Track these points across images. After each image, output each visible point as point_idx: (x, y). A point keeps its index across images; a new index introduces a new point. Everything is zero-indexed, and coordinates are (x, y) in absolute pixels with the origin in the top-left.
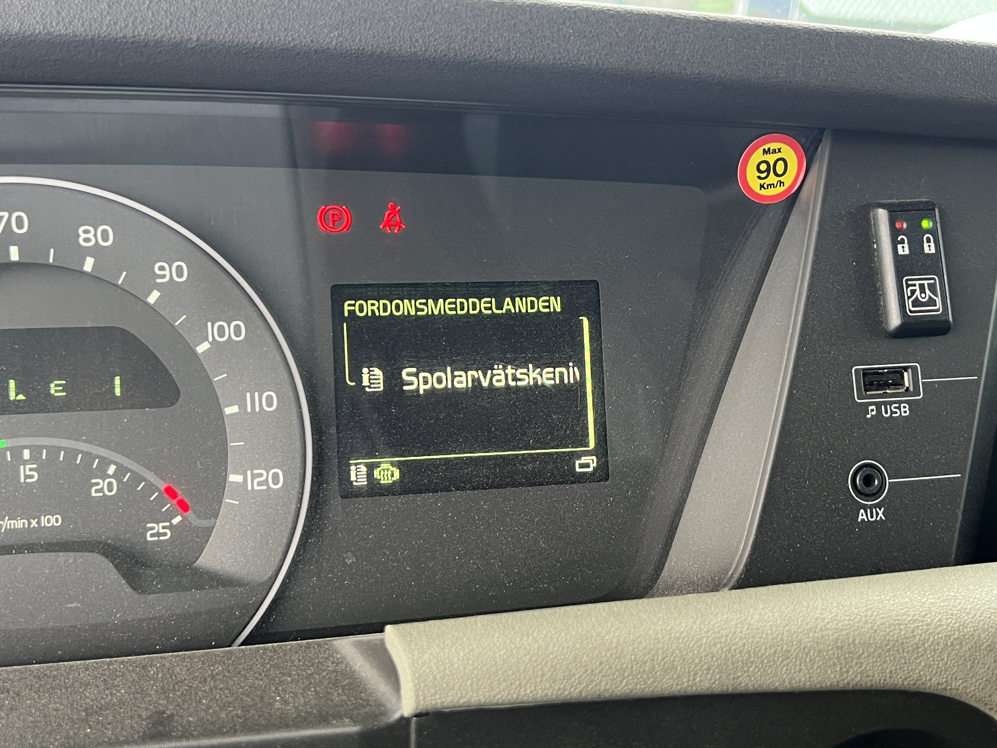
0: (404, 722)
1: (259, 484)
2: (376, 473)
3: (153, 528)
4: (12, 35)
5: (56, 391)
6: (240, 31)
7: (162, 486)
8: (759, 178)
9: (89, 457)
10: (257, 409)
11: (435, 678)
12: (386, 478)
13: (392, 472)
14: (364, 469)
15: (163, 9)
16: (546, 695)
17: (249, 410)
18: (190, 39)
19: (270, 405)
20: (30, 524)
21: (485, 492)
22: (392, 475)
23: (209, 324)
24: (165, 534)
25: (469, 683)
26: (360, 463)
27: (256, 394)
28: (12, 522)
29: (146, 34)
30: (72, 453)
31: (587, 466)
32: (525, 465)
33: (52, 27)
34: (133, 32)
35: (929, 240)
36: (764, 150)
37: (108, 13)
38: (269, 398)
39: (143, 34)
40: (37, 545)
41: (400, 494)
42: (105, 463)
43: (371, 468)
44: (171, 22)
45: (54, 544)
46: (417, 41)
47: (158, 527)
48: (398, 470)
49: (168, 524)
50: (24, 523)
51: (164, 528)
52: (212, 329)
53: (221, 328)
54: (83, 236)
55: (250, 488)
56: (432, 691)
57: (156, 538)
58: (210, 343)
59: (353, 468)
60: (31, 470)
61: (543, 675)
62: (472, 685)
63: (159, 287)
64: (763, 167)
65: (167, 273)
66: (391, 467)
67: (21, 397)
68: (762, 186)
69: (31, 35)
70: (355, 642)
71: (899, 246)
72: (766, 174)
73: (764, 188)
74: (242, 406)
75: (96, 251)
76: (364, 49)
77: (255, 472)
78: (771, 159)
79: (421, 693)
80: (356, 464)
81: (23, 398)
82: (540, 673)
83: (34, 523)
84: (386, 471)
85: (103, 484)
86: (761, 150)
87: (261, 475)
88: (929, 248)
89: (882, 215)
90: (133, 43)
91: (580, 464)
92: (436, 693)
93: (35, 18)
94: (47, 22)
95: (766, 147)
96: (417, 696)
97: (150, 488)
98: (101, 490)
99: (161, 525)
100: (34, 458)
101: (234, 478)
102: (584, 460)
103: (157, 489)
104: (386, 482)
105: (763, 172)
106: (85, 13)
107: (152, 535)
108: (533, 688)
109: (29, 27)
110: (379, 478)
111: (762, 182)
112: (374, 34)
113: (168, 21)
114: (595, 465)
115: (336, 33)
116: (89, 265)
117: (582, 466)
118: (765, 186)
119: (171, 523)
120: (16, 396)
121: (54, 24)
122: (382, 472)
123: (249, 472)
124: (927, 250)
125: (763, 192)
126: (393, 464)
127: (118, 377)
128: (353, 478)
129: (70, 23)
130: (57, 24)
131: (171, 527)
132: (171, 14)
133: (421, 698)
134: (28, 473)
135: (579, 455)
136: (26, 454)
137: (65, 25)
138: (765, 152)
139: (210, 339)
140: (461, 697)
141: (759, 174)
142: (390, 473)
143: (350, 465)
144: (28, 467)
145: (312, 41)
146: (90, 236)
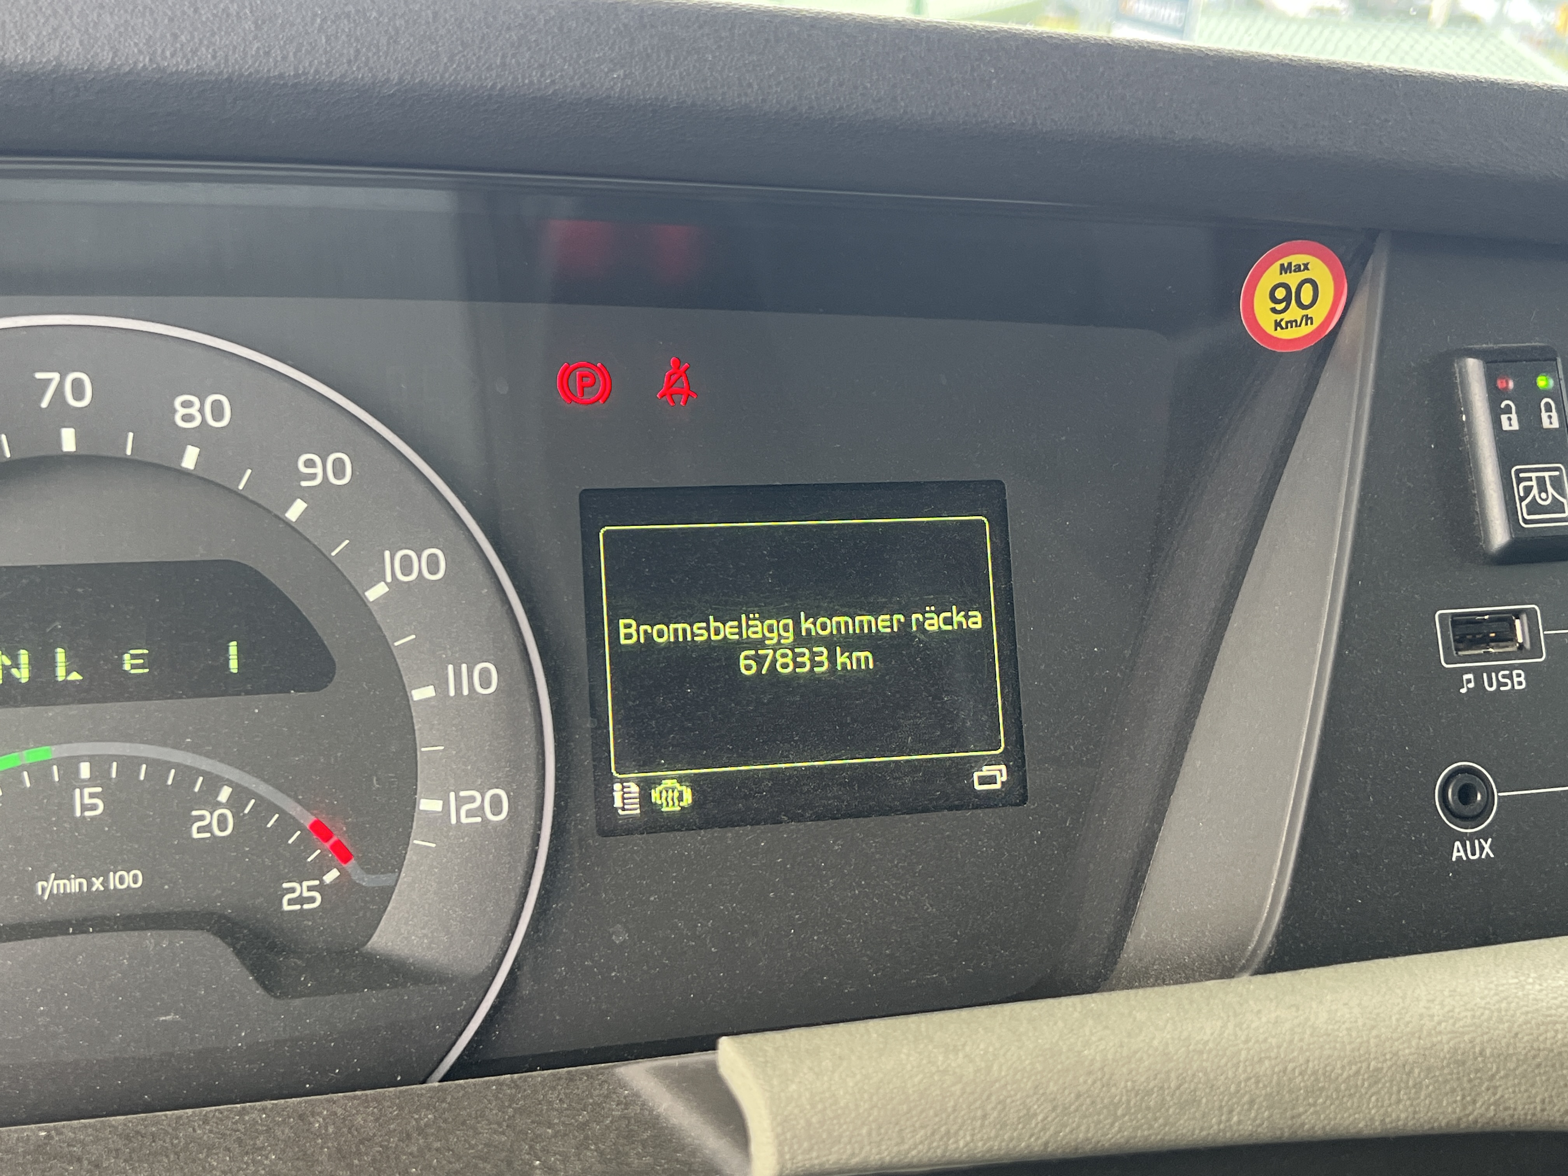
1: (469, 814)
2: (655, 795)
3: (293, 890)
4: (100, 72)
5: (134, 667)
6: (468, 69)
8: (1274, 310)
10: (466, 692)
11: (809, 1123)
12: (671, 803)
13: (681, 793)
14: (634, 788)
15: (343, 30)
16: (990, 1150)
17: (452, 693)
18: (387, 80)
19: (485, 684)
20: (90, 885)
21: (835, 823)
22: (681, 798)
23: (387, 554)
26: (627, 780)
27: (464, 667)
28: (61, 882)
29: (317, 72)
31: (992, 780)
32: (899, 778)
33: (164, 58)
34: (296, 69)
35: (1548, 409)
36: (1282, 265)
37: (256, 37)
38: (485, 673)
39: (312, 71)
40: (109, 919)
41: (701, 829)
43: (646, 787)
44: (358, 51)
45: (137, 916)
46: (750, 85)
48: (689, 790)
50: (80, 884)
53: (406, 559)
54: (181, 411)
55: (454, 821)
56: (806, 1145)
57: (298, 907)
58: (387, 584)
59: (617, 787)
61: (985, 1117)
63: (306, 494)
64: (1280, 293)
65: (319, 470)
66: (678, 785)
67: (75, 676)
68: (1278, 324)
69: (129, 72)
70: (654, 1068)
71: (1504, 418)
72: (1284, 304)
73: (1282, 328)
76: (665, 99)
78: (1293, 279)
79: (786, 1149)
82: (979, 1113)
83: (97, 884)
84: (670, 791)
86: (1277, 266)
87: (472, 799)
88: (1550, 421)
89: (1474, 367)
90: (295, 85)
92: (811, 1149)
93: (136, 44)
94: (155, 52)
95: (1285, 261)
96: (781, 1154)
98: (208, 828)
99: (305, 884)
100: (99, 775)
101: (428, 805)
102: (986, 771)
104: (670, 809)
105: (1279, 302)
106: (217, 37)
107: (291, 902)
108: (968, 1138)
109: (127, 58)
110: (659, 802)
111: (1278, 317)
112: (681, 74)
113: (352, 51)
114: (1004, 778)
115: (621, 72)
118: (1283, 324)
119: (322, 881)
120: (68, 673)
121: (168, 54)
122: (664, 794)
123: (452, 795)
124: (1546, 424)
125: (1280, 334)
128: (618, 803)
129: (194, 52)
130: (173, 55)
131: (320, 889)
132: (357, 40)
133: (788, 1157)
134: (87, 801)
135: (979, 762)
136: (85, 770)
137: (184, 56)
138: (1284, 269)
139: (389, 579)
140: (853, 1155)
141: (1273, 305)
142: (676, 794)
145: (583, 85)
146: (194, 411)
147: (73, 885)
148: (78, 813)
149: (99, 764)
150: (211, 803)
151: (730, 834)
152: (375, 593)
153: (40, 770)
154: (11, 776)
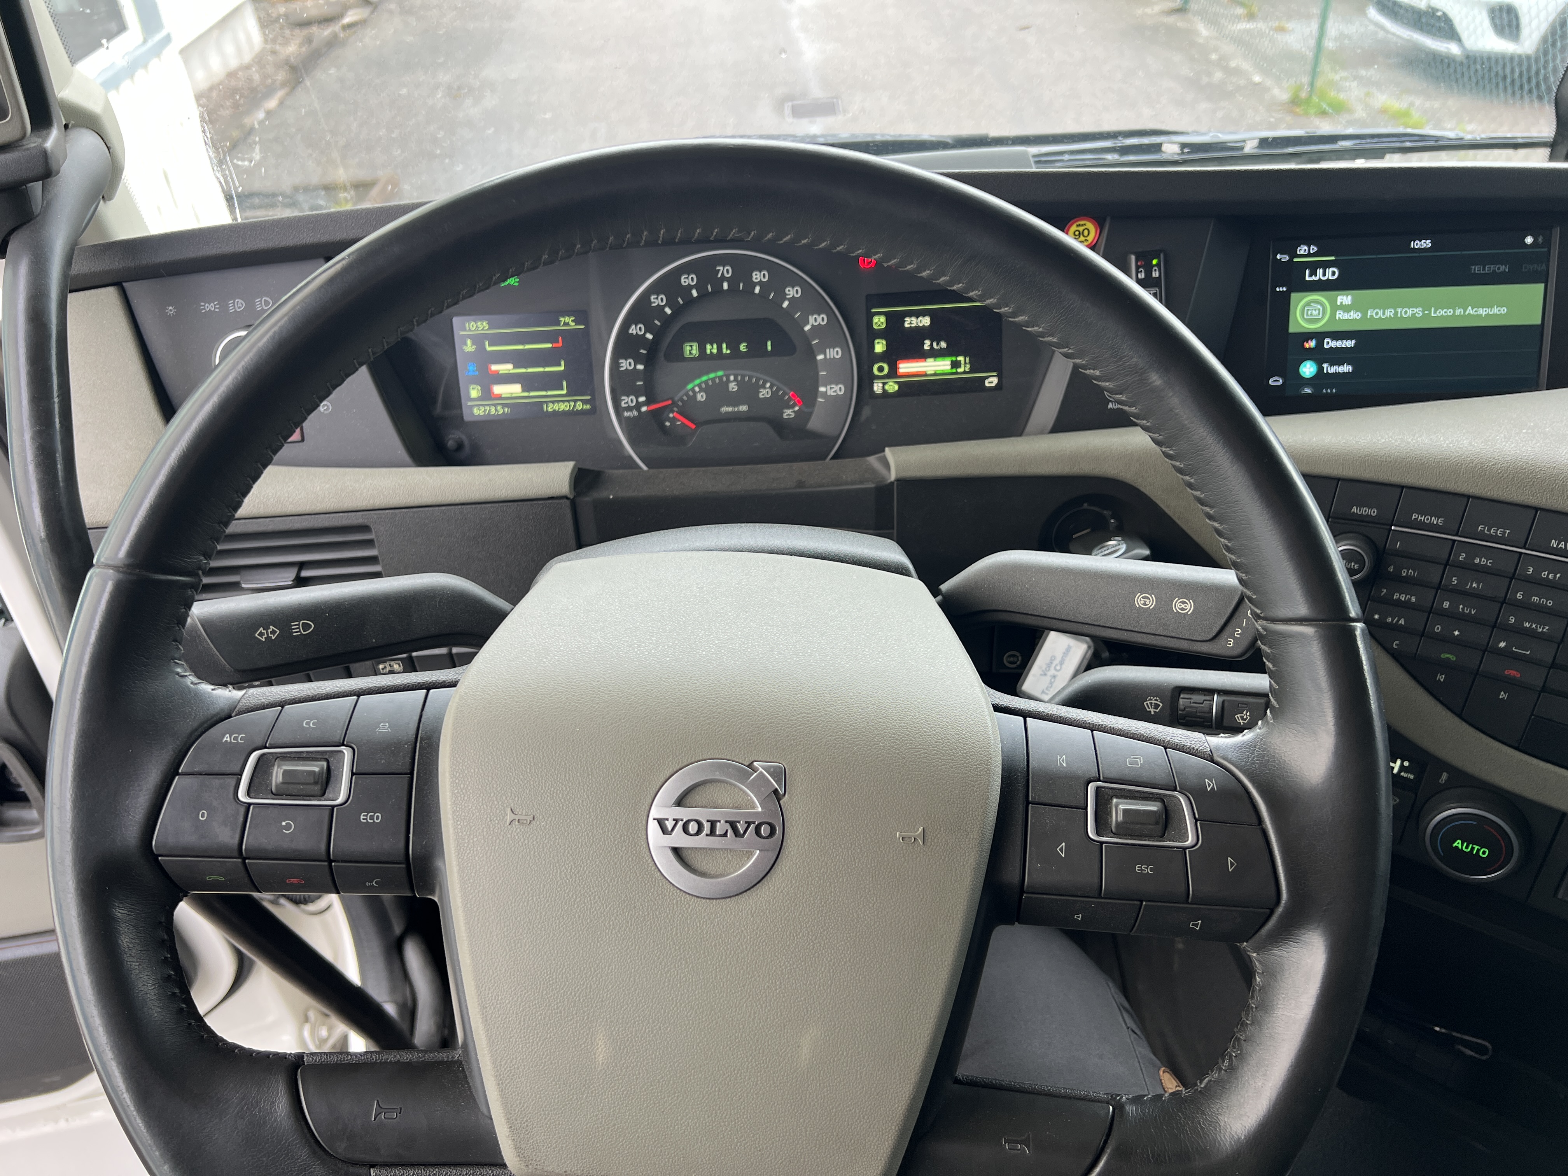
0: (892, 483)
1: (833, 392)
2: (886, 387)
3: (786, 412)
5: (744, 349)
7: (790, 393)
9: (758, 379)
10: (832, 357)
11: (903, 467)
12: (891, 389)
13: (894, 386)
14: (880, 385)
17: (828, 357)
19: (838, 355)
20: (734, 409)
22: (894, 388)
23: (810, 316)
24: (792, 415)
25: (916, 468)
27: (832, 349)
28: (727, 408)
30: (750, 377)
32: (966, 382)
35: (1155, 270)
38: (838, 352)
42: (765, 382)
43: (884, 384)
45: (749, 418)
47: (789, 412)
48: (896, 385)
49: (793, 410)
50: (732, 409)
51: (791, 412)
52: (811, 319)
53: (815, 318)
54: (755, 276)
55: (829, 394)
56: (902, 471)
57: (788, 417)
59: (875, 384)
60: (734, 385)
62: (918, 469)
63: (789, 299)
64: (1077, 233)
66: (894, 384)
70: (874, 456)
71: (1139, 275)
74: (825, 355)
75: (760, 283)
77: (831, 386)
78: (1081, 229)
79: (898, 471)
80: (877, 383)
81: (729, 352)
84: (891, 386)
85: (764, 392)
86: (1075, 225)
87: (834, 387)
88: (1155, 274)
89: (1133, 258)
91: (988, 382)
92: (904, 472)
95: (1078, 223)
97: (785, 393)
98: (764, 394)
99: (790, 410)
100: (735, 379)
101: (822, 389)
102: (990, 379)
103: (788, 394)
104: (891, 391)
105: (1076, 236)
107: (786, 415)
110: (888, 389)
116: (758, 289)
117: (990, 382)
120: (726, 351)
122: (889, 386)
123: (829, 386)
126: (896, 382)
127: (769, 342)
128: (875, 389)
133: (898, 473)
135: (988, 377)
136: (732, 378)
138: (1078, 226)
139: (811, 324)
140: (913, 474)
141: (1074, 237)
143: (873, 383)
144: (732, 384)
146: (758, 276)
147: (730, 409)
148: (730, 390)
149: (735, 376)
150: (765, 388)
151: (905, 398)
152: (807, 328)
153: (720, 378)
154: (713, 380)
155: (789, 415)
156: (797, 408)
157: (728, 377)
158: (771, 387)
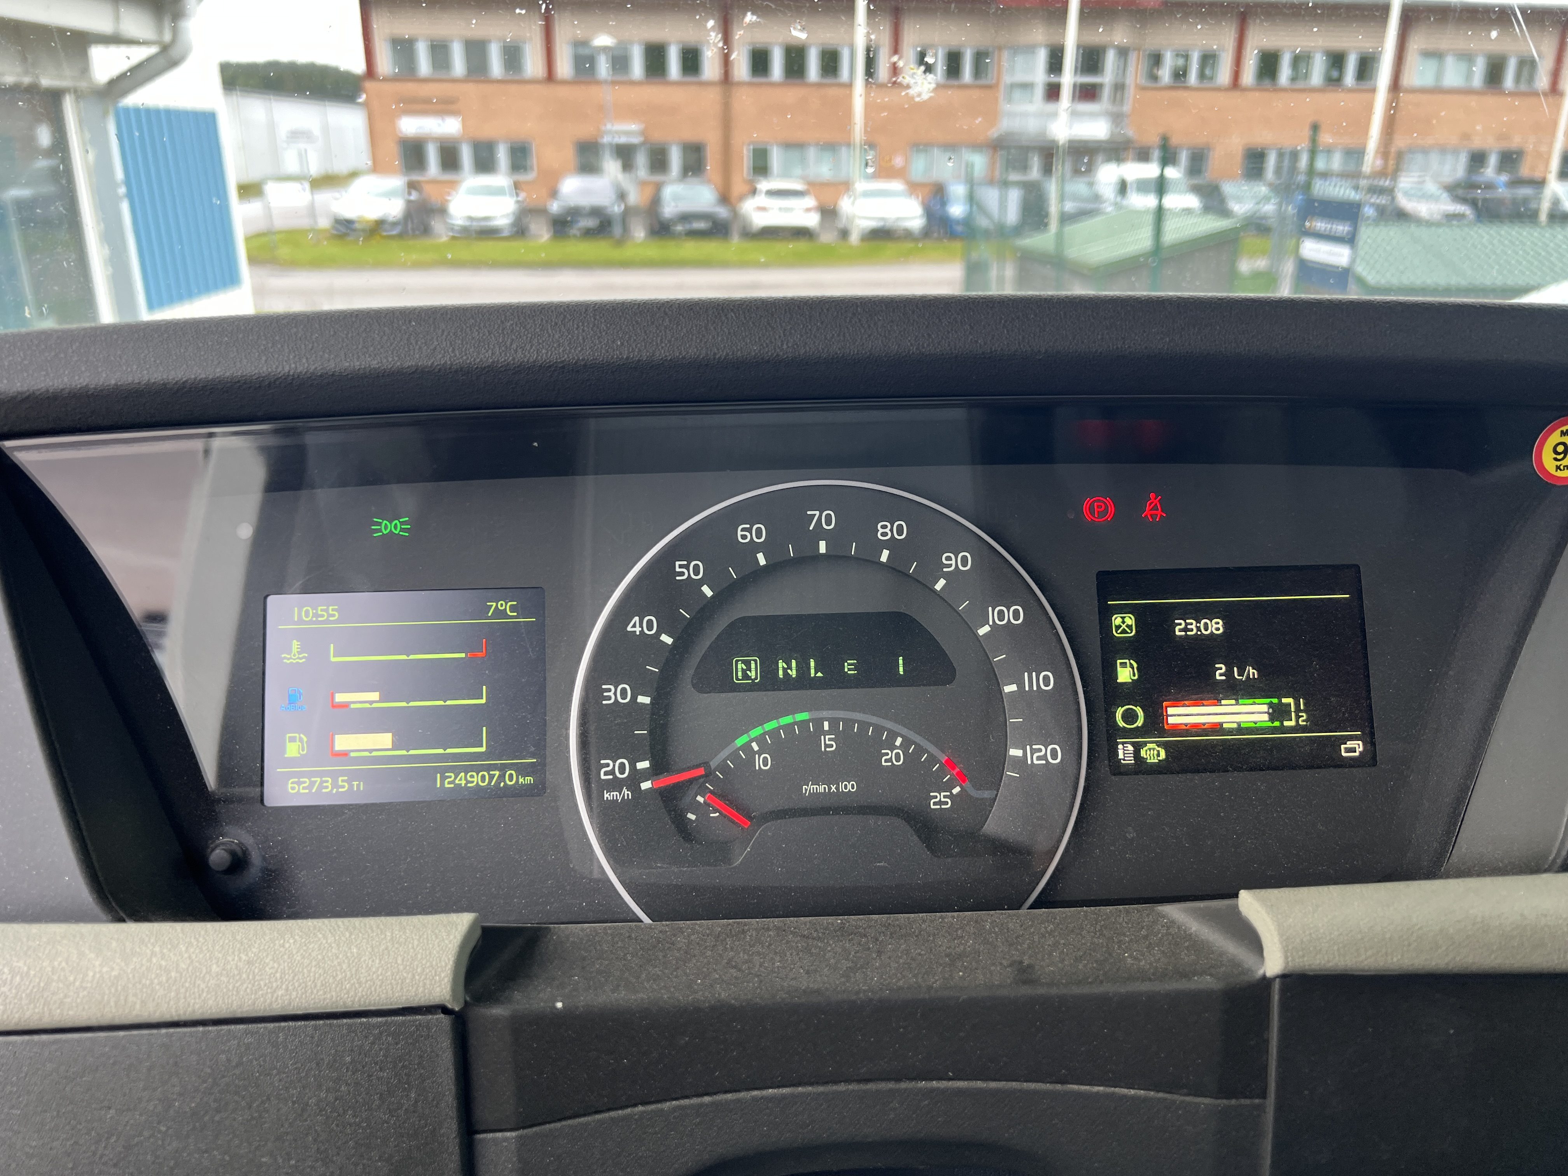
0: (1266, 982)
1: (1039, 758)
2: (1143, 753)
3: (936, 797)
4: (890, 357)
5: (849, 669)
6: (1083, 342)
7: (943, 758)
8: (1556, 459)
9: (879, 730)
10: (1035, 688)
11: (1302, 941)
12: (1152, 758)
13: (1158, 751)
14: (1130, 748)
15: (1016, 326)
16: (1412, 965)
17: (1027, 689)
18: (1039, 351)
19: (1047, 684)
20: (830, 789)
21: (1262, 773)
22: (1158, 755)
23: (990, 609)
24: (947, 803)
25: (1336, 948)
26: (1126, 743)
27: (1034, 674)
28: (815, 786)
29: (1002, 349)
30: (864, 726)
31: (1353, 750)
32: (1302, 747)
33: (923, 347)
34: (991, 349)
36: (1562, 432)
37: (970, 333)
38: (1046, 678)
39: (999, 349)
40: (851, 807)
41: (1179, 773)
42: (893, 735)
43: (1138, 748)
44: (1023, 338)
45: (864, 806)
46: (1241, 342)
47: (941, 796)
48: (1163, 750)
49: (949, 794)
50: (825, 788)
51: (945, 797)
52: (993, 614)
53: (1001, 612)
54: (881, 531)
55: (1029, 762)
56: (1300, 953)
57: (939, 807)
58: (990, 625)
59: (1120, 746)
60: (830, 740)
61: (1409, 945)
62: (1338, 950)
63: (946, 576)
64: (1560, 449)
65: (953, 562)
66: (1156, 747)
67: (819, 674)
68: (1558, 468)
69: (906, 356)
72: (1562, 455)
73: (1561, 470)
74: (1021, 685)
75: (892, 544)
76: (1192, 352)
77: (1034, 747)
78: (1566, 441)
79: (1289, 954)
80: (1123, 743)
81: (821, 675)
82: (1406, 943)
83: (833, 788)
84: (1152, 751)
85: (891, 755)
86: (1558, 432)
87: (1040, 750)
90: (990, 358)
91: (1346, 748)
92: (1303, 956)
93: (909, 341)
94: (919, 344)
95: (1564, 428)
96: (1286, 957)
97: (933, 760)
98: (890, 760)
99: (942, 794)
100: (833, 729)
101: (1014, 752)
102: (1350, 744)
103: (938, 761)
104: (1152, 761)
105: (1559, 454)
106: (950, 334)
107: (935, 804)
108: (1399, 957)
109: (905, 349)
110: (1145, 757)
111: (1558, 463)
112: (1201, 337)
113: (1020, 337)
114: (1361, 749)
115: (1168, 340)
116: (885, 556)
117: (1348, 750)
118: (1562, 467)
119: (951, 793)
120: (816, 673)
121: (925, 345)
122: (1148, 751)
123: (1028, 747)
125: (1559, 474)
126: (1159, 744)
127: (901, 658)
128: (1121, 756)
129: (939, 344)
130: (928, 345)
131: (951, 796)
132: (1023, 331)
133: (1290, 959)
134: (828, 742)
135: (1346, 739)
136: (826, 725)
137: (934, 345)
138: (1564, 433)
139: (991, 623)
140: (1329, 961)
141: (1555, 456)
142: (1156, 752)
143: (1118, 744)
144: (827, 737)
145: (1146, 348)
146: (887, 530)
147: (821, 788)
148: (823, 749)
149: (834, 723)
150: (892, 747)
151: (1197, 777)
152: (983, 631)
153: (803, 724)
154: (789, 728)
155: (940, 803)
156: (956, 790)
157: (818, 723)
158: (905, 746)
